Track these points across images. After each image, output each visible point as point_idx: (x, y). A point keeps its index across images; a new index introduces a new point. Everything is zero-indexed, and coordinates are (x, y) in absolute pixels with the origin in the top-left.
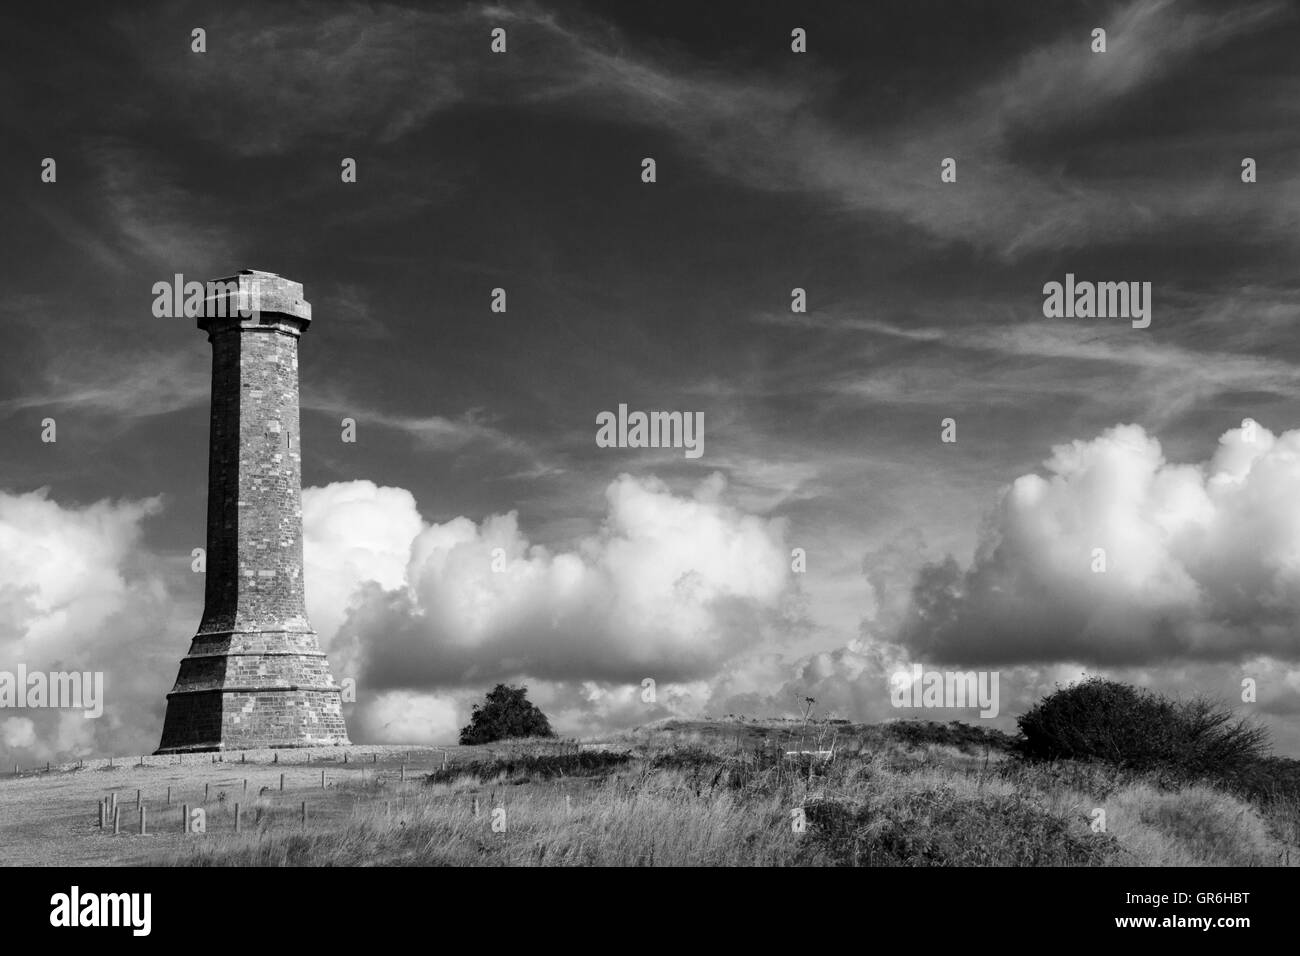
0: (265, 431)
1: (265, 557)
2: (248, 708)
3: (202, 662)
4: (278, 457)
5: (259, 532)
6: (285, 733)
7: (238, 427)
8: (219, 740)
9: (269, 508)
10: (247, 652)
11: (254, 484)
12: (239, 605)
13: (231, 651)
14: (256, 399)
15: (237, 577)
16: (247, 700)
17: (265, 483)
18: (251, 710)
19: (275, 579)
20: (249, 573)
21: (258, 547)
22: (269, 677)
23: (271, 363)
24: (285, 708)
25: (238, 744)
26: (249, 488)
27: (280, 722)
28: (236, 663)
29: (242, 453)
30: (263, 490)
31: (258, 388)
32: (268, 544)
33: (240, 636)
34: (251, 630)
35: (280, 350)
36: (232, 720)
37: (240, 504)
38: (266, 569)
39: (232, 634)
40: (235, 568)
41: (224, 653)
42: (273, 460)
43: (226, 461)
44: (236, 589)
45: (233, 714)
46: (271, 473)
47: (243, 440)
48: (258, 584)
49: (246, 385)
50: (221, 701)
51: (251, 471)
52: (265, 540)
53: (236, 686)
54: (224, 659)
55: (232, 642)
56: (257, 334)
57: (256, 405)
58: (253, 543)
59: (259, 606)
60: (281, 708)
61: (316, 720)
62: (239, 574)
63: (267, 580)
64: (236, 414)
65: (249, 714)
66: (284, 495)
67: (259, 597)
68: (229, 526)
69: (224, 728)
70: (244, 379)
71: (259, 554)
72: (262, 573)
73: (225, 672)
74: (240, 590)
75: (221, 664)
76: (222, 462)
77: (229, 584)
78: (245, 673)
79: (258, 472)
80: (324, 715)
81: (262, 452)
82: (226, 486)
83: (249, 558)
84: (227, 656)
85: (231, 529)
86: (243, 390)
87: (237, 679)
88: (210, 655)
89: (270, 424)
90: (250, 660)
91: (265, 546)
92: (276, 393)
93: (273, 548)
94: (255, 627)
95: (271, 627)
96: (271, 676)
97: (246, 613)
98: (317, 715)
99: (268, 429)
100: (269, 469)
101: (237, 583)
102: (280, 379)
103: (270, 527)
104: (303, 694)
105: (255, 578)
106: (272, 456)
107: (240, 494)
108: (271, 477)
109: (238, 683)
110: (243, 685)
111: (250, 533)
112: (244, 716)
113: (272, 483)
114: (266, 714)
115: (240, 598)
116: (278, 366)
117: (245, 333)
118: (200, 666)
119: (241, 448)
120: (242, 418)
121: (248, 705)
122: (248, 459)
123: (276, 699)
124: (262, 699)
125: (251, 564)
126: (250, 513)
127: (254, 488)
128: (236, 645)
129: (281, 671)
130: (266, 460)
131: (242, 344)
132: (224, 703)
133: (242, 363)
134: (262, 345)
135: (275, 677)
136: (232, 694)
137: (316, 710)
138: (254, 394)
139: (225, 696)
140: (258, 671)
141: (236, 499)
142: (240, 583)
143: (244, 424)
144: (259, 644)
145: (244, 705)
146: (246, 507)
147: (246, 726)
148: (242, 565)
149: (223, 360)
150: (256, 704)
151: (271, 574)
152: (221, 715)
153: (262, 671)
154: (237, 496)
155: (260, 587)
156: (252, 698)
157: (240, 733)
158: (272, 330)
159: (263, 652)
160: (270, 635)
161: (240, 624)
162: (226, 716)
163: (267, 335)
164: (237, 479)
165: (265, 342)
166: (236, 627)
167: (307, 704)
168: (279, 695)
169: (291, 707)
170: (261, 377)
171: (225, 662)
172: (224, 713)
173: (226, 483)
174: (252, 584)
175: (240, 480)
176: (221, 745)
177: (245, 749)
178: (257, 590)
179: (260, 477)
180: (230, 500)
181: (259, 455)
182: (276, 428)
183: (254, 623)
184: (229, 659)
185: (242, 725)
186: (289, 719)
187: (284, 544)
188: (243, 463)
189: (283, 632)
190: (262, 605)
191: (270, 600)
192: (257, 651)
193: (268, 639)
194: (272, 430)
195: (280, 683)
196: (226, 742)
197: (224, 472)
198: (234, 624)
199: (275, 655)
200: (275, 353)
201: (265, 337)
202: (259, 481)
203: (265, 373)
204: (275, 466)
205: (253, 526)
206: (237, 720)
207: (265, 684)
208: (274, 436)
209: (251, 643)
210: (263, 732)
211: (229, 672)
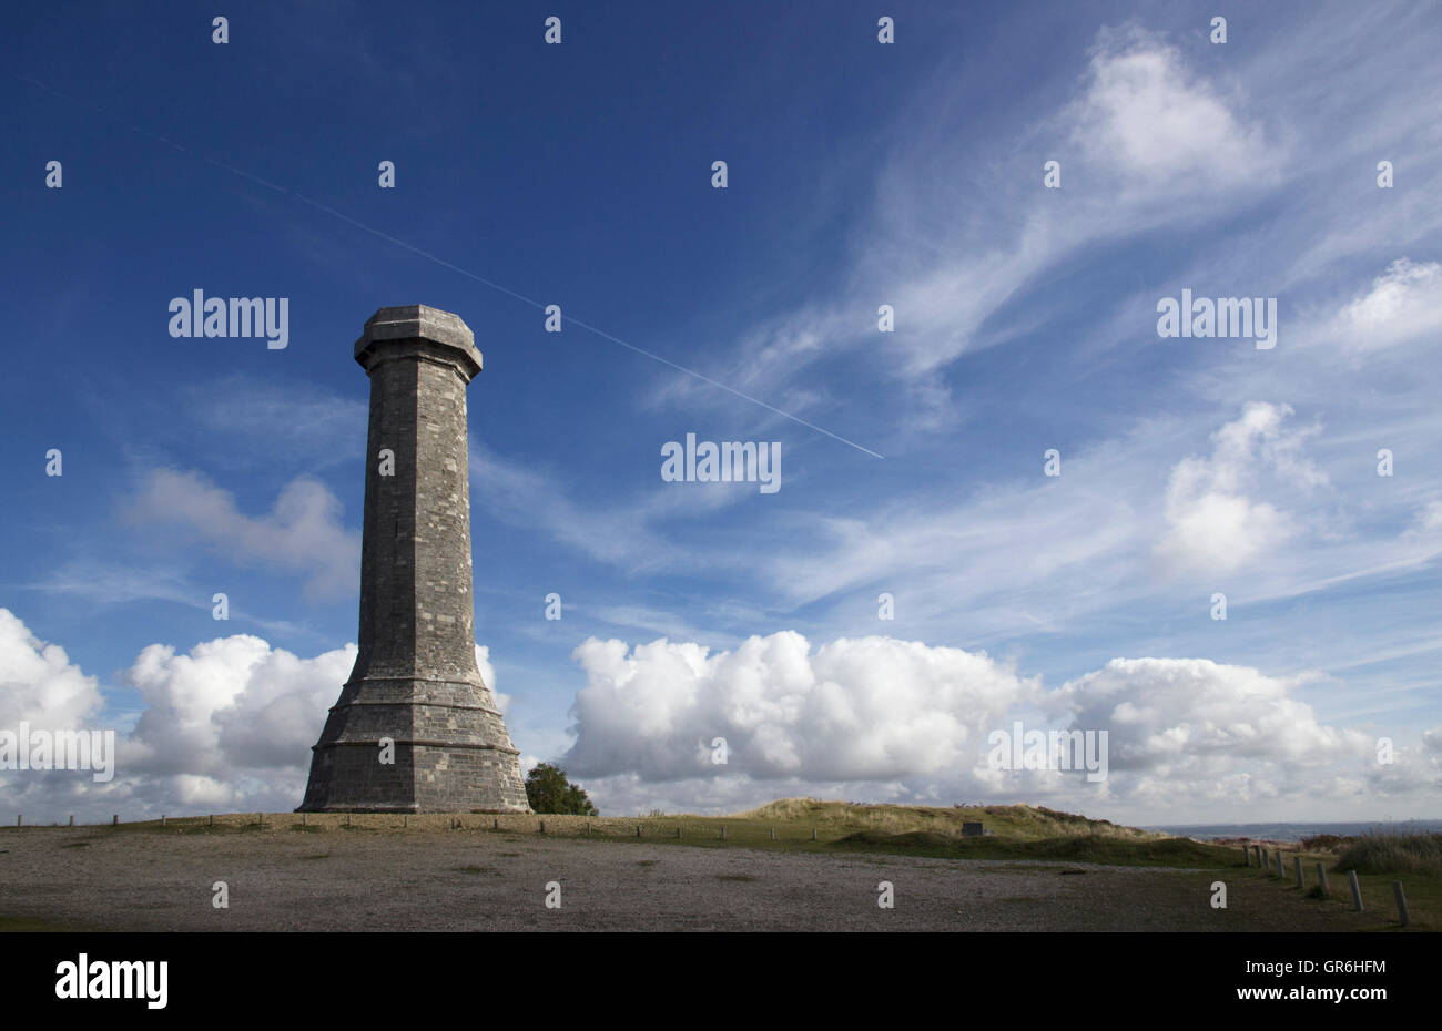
0: (443, 467)
1: (444, 601)
2: (442, 766)
3: (376, 709)
4: (455, 498)
5: (437, 573)
6: (484, 796)
7: (415, 458)
8: (413, 800)
9: (447, 549)
10: (432, 702)
11: (432, 521)
12: (418, 651)
13: (416, 699)
14: (435, 433)
15: (415, 618)
16: (440, 756)
17: (443, 522)
18: (445, 768)
19: (454, 626)
20: (427, 616)
21: (437, 589)
22: (461, 732)
23: (449, 400)
24: (481, 768)
25: (435, 807)
26: (427, 525)
27: (480, 784)
28: (423, 713)
29: (418, 485)
30: (441, 528)
31: (434, 422)
32: (447, 587)
33: (423, 683)
34: (433, 678)
35: (455, 390)
36: (425, 777)
37: (417, 539)
38: (446, 614)
39: (413, 680)
40: (412, 609)
41: (407, 701)
42: (451, 499)
43: (399, 493)
44: (414, 633)
45: (427, 771)
46: (449, 513)
47: (420, 473)
48: (436, 629)
49: (423, 417)
50: (411, 755)
51: (429, 506)
52: (443, 582)
53: (426, 739)
54: (409, 706)
55: (415, 690)
56: (434, 368)
57: (434, 439)
58: (430, 584)
59: (439, 654)
60: (477, 768)
61: (508, 785)
62: (417, 615)
63: (447, 626)
64: (414, 444)
65: (443, 772)
66: (460, 539)
67: (438, 643)
68: (404, 563)
69: (417, 786)
70: (421, 410)
71: (438, 597)
72: (441, 618)
73: (411, 723)
74: (418, 633)
75: (404, 712)
76: (394, 493)
77: (404, 626)
78: (434, 725)
79: (435, 509)
80: (513, 779)
81: (439, 489)
82: (399, 520)
83: (427, 599)
84: (412, 704)
85: (405, 567)
86: (420, 422)
87: (426, 731)
88: (385, 701)
89: (447, 461)
90: (438, 711)
91: (443, 590)
92: (452, 430)
93: (452, 593)
94: (437, 676)
95: (454, 678)
96: (464, 729)
97: (425, 660)
98: (509, 778)
99: (446, 466)
100: (445, 507)
101: (414, 625)
102: (456, 418)
103: (449, 570)
104: (497, 754)
105: (434, 621)
106: (450, 496)
107: (417, 529)
108: (449, 516)
109: (429, 736)
110: (434, 739)
111: (428, 572)
112: (438, 775)
113: (451, 523)
114: (463, 773)
115: (419, 642)
116: (455, 405)
117: (423, 364)
118: (375, 713)
119: (418, 480)
120: (419, 449)
121: (442, 762)
122: (425, 493)
123: (472, 758)
124: (456, 756)
125: (429, 607)
126: (428, 551)
127: (431, 525)
128: (419, 694)
129: (472, 727)
130: (445, 498)
131: (419, 374)
132: (416, 758)
133: (419, 393)
134: (440, 380)
135: (467, 733)
136: (423, 748)
137: (506, 773)
138: (431, 427)
139: (416, 749)
140: (448, 724)
141: (412, 532)
142: (417, 624)
143: (421, 456)
144: (445, 693)
145: (438, 762)
146: (423, 544)
147: (441, 785)
148: (420, 606)
149: (395, 387)
150: (450, 762)
151: (451, 619)
152: (413, 771)
153: (452, 725)
154: (414, 531)
155: (439, 633)
156: (446, 755)
157: (435, 793)
158: (451, 367)
159: (452, 703)
160: (455, 685)
161: (420, 670)
162: (418, 773)
163: (444, 371)
164: (414, 512)
165: (441, 377)
166: (417, 673)
167: (501, 766)
168: (475, 753)
169: (486, 767)
170: (438, 411)
171: (411, 711)
172: (415, 769)
173: (397, 516)
174: (431, 628)
175: (417, 514)
176: (417, 806)
177: (444, 812)
178: (436, 636)
179: (437, 514)
180: (405, 534)
181: (437, 491)
182: (453, 467)
183: (435, 671)
184: (416, 708)
185: (436, 784)
186: (487, 781)
187: (461, 590)
188: (420, 496)
189: (468, 684)
190: (442, 653)
191: (450, 648)
192: (444, 702)
193: (453, 690)
194: (449, 468)
195: (474, 739)
196: (421, 803)
197: (396, 504)
198: (413, 669)
199: (464, 708)
200: (451, 390)
201: (442, 372)
202: (436, 518)
203: (442, 409)
204: (452, 505)
205: (431, 565)
206: (431, 778)
207: (458, 740)
208: (451, 474)
209: (435, 693)
210: (461, 794)
211: (417, 723)
